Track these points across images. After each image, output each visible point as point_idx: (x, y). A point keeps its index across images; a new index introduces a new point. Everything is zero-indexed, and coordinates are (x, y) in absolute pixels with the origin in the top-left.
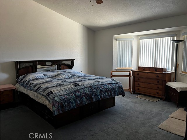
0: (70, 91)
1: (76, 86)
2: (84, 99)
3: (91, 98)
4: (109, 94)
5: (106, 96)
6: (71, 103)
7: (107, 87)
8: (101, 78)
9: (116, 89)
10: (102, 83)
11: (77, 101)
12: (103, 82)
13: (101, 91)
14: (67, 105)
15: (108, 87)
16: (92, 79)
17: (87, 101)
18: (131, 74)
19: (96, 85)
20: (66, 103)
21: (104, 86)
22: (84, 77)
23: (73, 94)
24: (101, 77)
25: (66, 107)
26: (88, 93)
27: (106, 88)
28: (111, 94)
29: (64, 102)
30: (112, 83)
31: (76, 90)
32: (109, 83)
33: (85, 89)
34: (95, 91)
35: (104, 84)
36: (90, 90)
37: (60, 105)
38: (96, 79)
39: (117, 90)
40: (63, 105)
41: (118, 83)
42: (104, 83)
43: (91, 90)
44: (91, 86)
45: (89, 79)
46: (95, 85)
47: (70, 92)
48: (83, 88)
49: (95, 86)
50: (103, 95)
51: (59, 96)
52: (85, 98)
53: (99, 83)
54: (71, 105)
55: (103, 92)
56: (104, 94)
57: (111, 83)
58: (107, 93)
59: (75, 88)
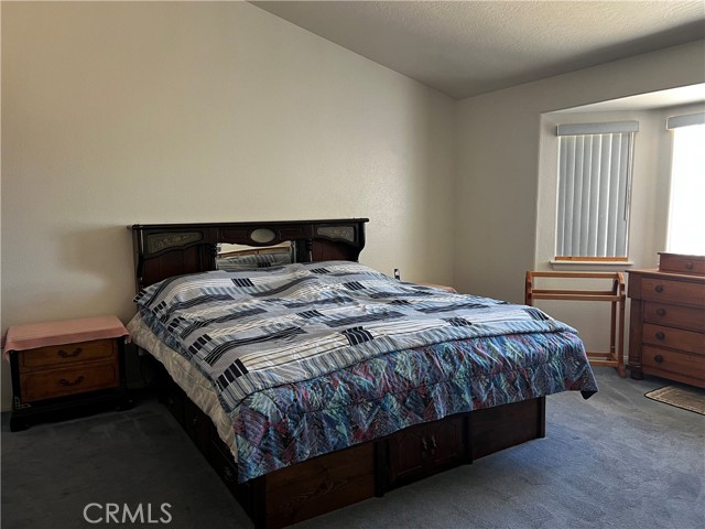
0: (327, 365)
1: (355, 343)
2: (393, 403)
3: (428, 401)
4: (513, 383)
5: (502, 392)
6: (325, 424)
7: (504, 351)
8: (478, 306)
9: (550, 360)
10: (482, 331)
11: (358, 414)
12: (485, 327)
13: (475, 371)
14: (307, 431)
15: (513, 349)
16: (435, 310)
17: (404, 415)
18: (623, 286)
19: (454, 340)
20: (304, 423)
21: (489, 346)
22: (400, 298)
23: (341, 378)
24: (481, 301)
25: (303, 443)
26: (412, 377)
27: (499, 356)
28: (527, 385)
29: (296, 416)
30: (530, 333)
31: (356, 361)
32: (519, 333)
33: (399, 357)
34: (448, 367)
35: (491, 336)
36: (420, 361)
37: (275, 430)
38: (453, 307)
39: (555, 364)
40: (289, 434)
41: (561, 330)
42: (494, 332)
43: (424, 364)
44: (428, 345)
45: (422, 310)
46: (448, 341)
47: (325, 370)
48: (389, 353)
49: (446, 345)
50: (487, 388)
51: (275, 387)
52: (398, 400)
53: (469, 332)
54: (328, 431)
55: (487, 375)
56: (489, 385)
57: (525, 333)
58: (508, 380)
59: (351, 352)
